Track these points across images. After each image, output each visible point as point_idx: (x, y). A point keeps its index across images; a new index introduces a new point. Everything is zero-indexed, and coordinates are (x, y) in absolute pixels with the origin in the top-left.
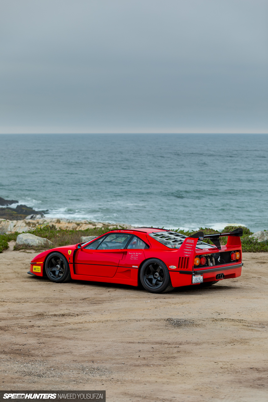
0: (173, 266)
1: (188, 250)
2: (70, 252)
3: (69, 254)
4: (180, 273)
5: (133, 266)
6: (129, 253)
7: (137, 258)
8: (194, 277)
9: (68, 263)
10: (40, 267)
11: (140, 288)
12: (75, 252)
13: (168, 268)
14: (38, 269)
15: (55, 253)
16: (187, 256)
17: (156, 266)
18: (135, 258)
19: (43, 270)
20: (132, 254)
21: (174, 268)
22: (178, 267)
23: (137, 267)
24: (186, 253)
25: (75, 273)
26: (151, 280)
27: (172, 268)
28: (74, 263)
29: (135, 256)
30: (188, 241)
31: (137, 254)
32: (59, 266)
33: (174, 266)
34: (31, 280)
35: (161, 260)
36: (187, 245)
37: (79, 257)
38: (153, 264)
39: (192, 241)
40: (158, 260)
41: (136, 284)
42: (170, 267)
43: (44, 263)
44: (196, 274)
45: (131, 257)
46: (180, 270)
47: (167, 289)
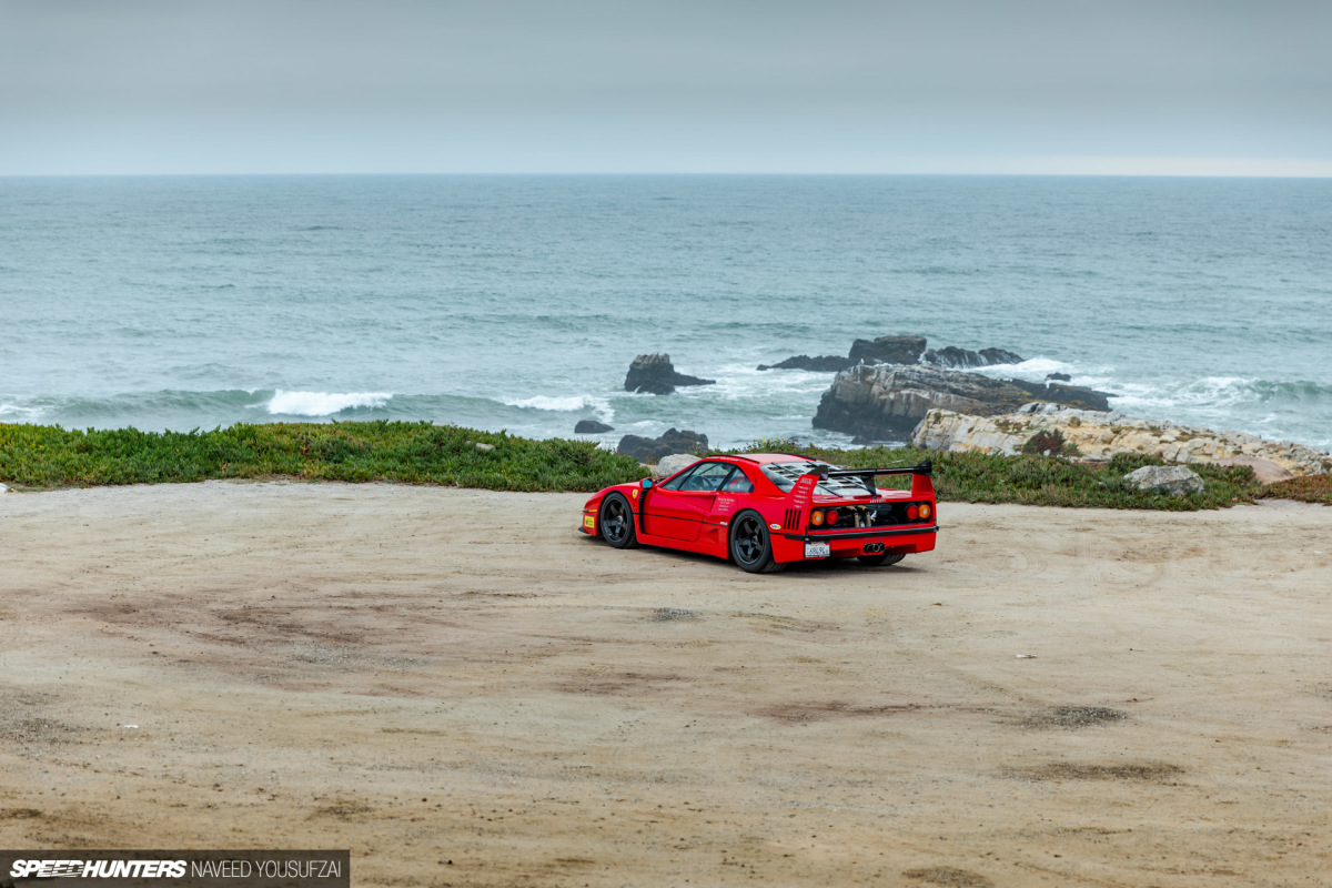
0: (776, 525)
1: (802, 497)
2: (635, 493)
3: (634, 496)
4: (787, 538)
5: (721, 523)
6: (719, 499)
7: (729, 508)
8: (807, 546)
9: (632, 513)
10: (593, 519)
11: (730, 561)
12: (644, 492)
13: (769, 528)
14: (591, 522)
15: (614, 494)
16: (799, 507)
17: (753, 525)
18: (726, 508)
19: (598, 523)
20: (725, 502)
21: (778, 529)
22: (784, 527)
23: (726, 524)
24: (798, 502)
25: (643, 530)
26: (745, 548)
27: (774, 528)
28: (642, 513)
29: (727, 504)
30: (802, 480)
31: (731, 501)
32: (621, 517)
33: (778, 526)
34: (586, 542)
35: (759, 514)
36: (801, 487)
37: (652, 502)
38: (748, 520)
39: (810, 482)
40: (756, 514)
41: (724, 556)
42: (771, 526)
43: (599, 511)
44: (814, 540)
45: (720, 506)
46: (787, 531)
47: (769, 567)
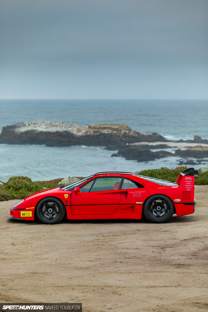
0: (177, 199)
1: (189, 186)
2: (66, 196)
4: (184, 205)
5: (137, 203)
6: (130, 192)
7: (140, 196)
10: (31, 212)
13: (172, 201)
16: (189, 190)
18: (138, 196)
19: (35, 214)
20: (134, 193)
21: (179, 201)
22: (182, 200)
23: (142, 203)
24: (188, 188)
27: (177, 201)
29: (138, 194)
30: (186, 178)
31: (139, 193)
32: (51, 209)
33: (179, 200)
35: (166, 196)
36: (187, 181)
39: (190, 178)
40: (163, 196)
42: (174, 200)
43: (35, 208)
45: (134, 195)
46: (184, 202)
